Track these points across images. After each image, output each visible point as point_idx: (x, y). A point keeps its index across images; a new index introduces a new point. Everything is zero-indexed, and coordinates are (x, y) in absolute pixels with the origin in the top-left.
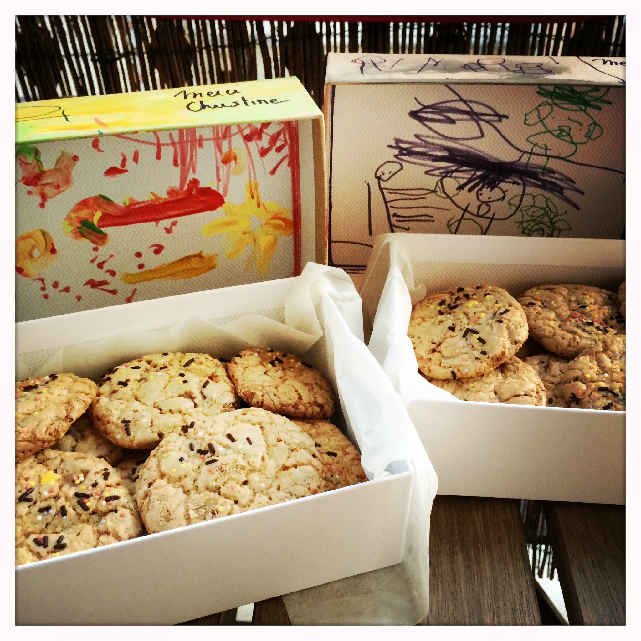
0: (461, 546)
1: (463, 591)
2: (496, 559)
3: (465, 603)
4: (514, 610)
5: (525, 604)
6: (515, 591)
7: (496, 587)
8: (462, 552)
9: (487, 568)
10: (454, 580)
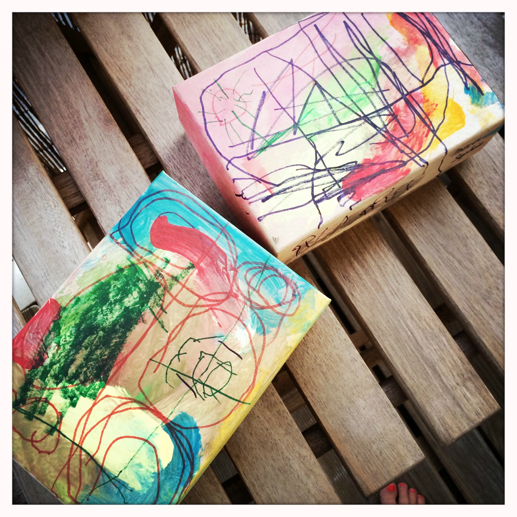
0: (353, 257)
1: (367, 281)
2: (372, 253)
3: (372, 287)
4: (394, 276)
5: (398, 270)
6: (391, 266)
7: (381, 269)
8: (355, 260)
9: (371, 261)
10: (361, 279)
